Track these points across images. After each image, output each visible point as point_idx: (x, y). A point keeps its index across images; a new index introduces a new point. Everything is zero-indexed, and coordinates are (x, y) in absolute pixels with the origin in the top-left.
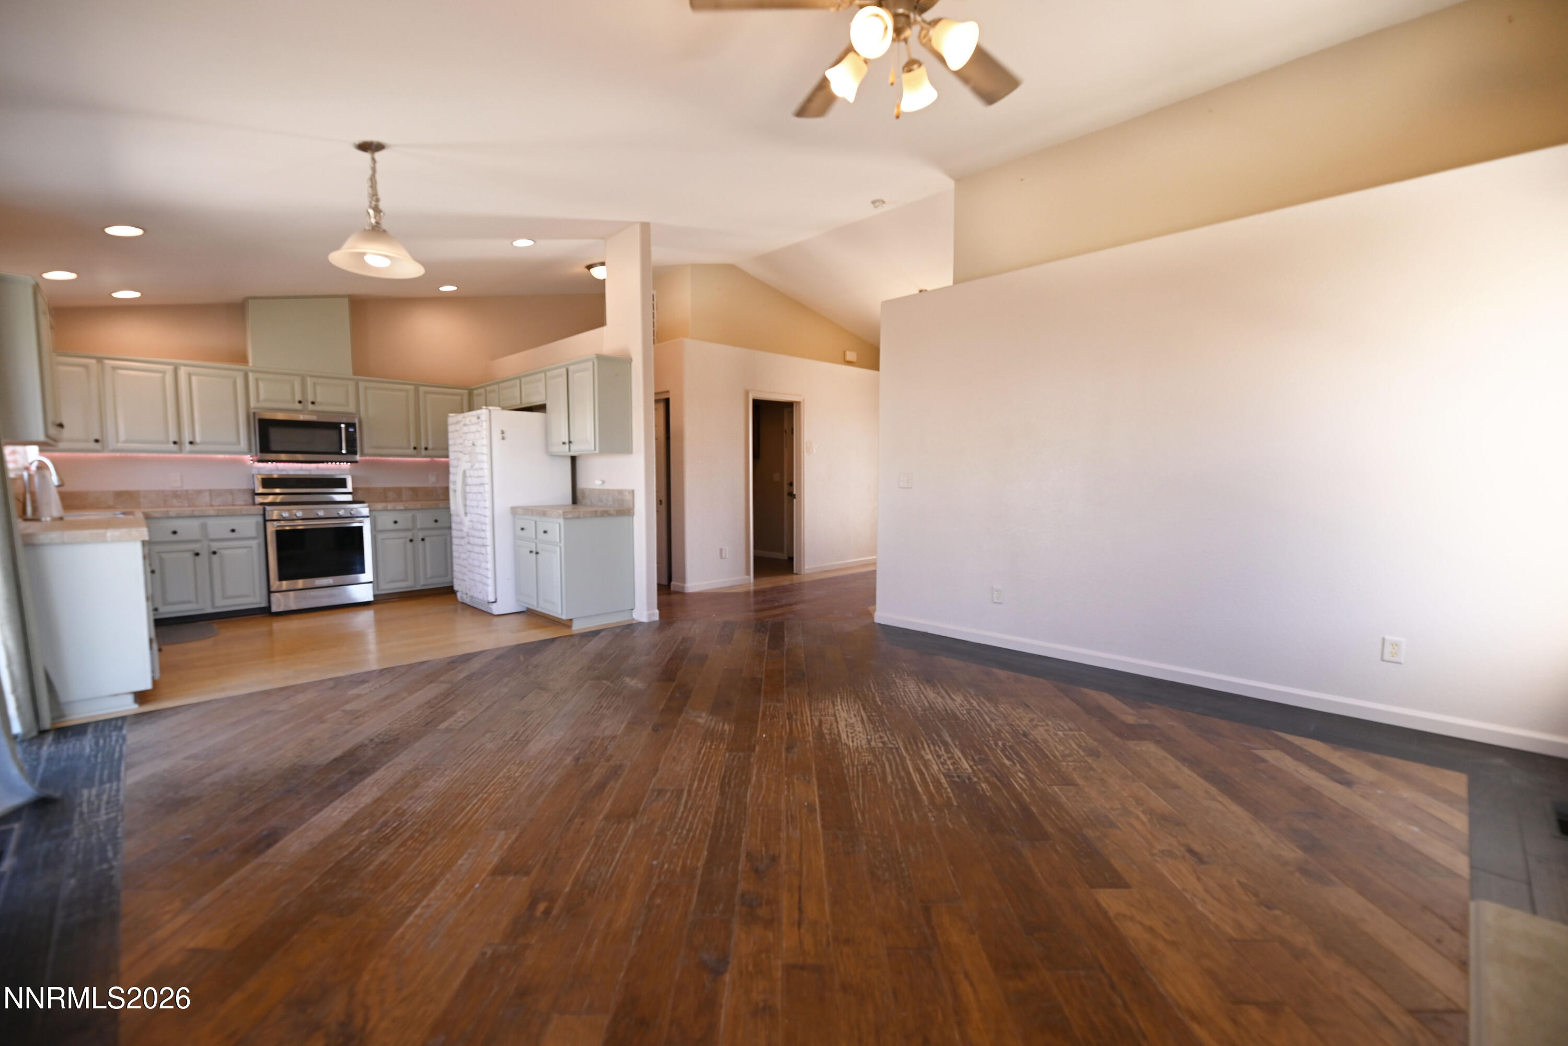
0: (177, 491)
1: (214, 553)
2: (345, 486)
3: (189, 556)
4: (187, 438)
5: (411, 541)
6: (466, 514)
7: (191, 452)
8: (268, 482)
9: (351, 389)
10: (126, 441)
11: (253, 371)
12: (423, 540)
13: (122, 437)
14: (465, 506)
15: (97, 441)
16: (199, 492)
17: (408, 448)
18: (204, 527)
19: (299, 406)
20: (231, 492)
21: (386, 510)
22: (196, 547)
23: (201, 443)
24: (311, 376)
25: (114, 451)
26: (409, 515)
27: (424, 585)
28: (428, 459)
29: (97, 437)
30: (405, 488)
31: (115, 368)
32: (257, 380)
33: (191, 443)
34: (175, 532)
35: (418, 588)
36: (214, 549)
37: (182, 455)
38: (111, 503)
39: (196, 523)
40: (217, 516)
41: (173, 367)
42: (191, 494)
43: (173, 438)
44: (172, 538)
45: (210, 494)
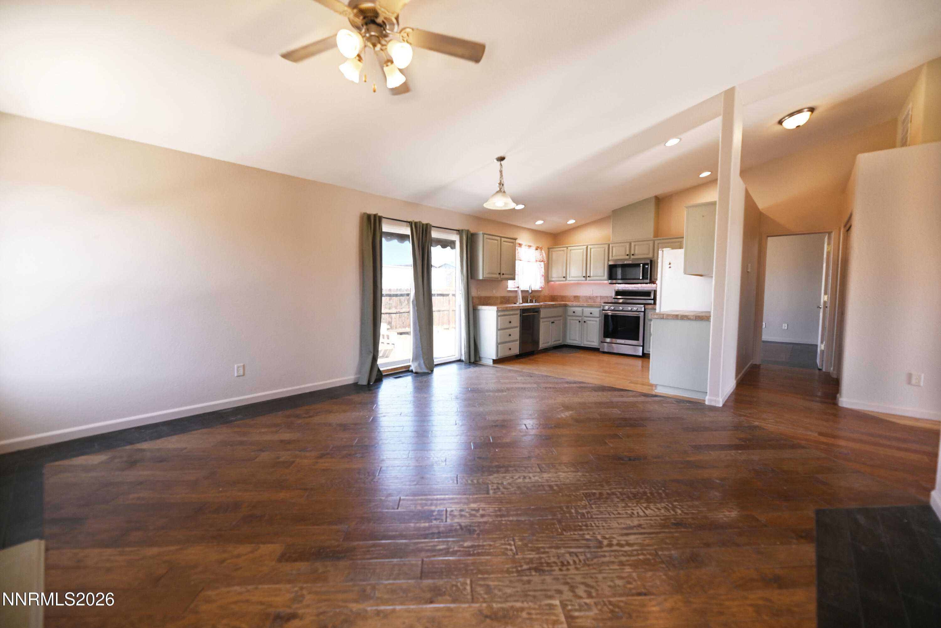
1: (585, 322)
2: (650, 296)
3: (578, 322)
4: (588, 275)
7: (589, 280)
8: (618, 293)
9: (651, 245)
10: (573, 277)
11: (612, 243)
13: (571, 275)
16: (597, 297)
18: (583, 311)
19: (627, 257)
20: (607, 297)
22: (580, 318)
23: (593, 276)
24: (634, 242)
25: (569, 281)
29: (564, 276)
31: (571, 250)
32: (613, 247)
33: (590, 277)
34: (574, 312)
36: (585, 320)
38: (573, 300)
39: (580, 309)
40: (587, 307)
41: (586, 246)
42: (595, 298)
43: (584, 275)
44: (574, 314)
45: (600, 298)
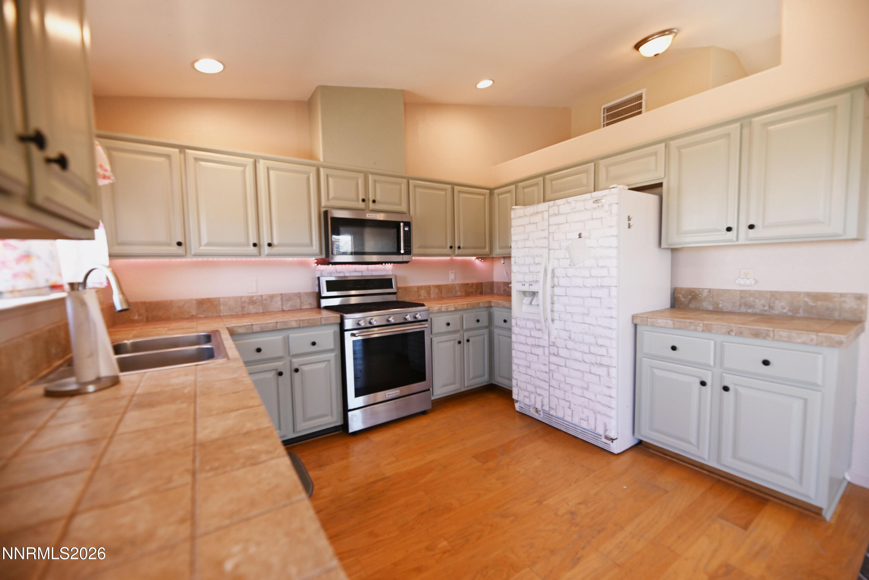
0: (252, 297)
1: (297, 370)
3: (272, 375)
4: (265, 241)
5: (459, 342)
6: (553, 320)
7: (269, 255)
9: (404, 187)
10: (207, 245)
11: (324, 167)
12: (468, 341)
13: (204, 241)
14: (552, 311)
15: (179, 244)
16: (272, 297)
17: (446, 248)
18: (286, 340)
20: (299, 295)
21: (440, 312)
22: (279, 365)
23: (279, 245)
24: (372, 173)
25: (195, 255)
26: (457, 316)
27: (467, 387)
28: (449, 258)
29: (180, 240)
30: (433, 286)
31: (197, 159)
32: (327, 176)
33: (270, 245)
34: (259, 350)
35: (463, 390)
36: (296, 366)
37: (262, 259)
38: (194, 312)
39: (278, 337)
40: (299, 327)
41: (252, 160)
42: (266, 299)
43: (253, 240)
44: (258, 356)
45: (282, 299)
